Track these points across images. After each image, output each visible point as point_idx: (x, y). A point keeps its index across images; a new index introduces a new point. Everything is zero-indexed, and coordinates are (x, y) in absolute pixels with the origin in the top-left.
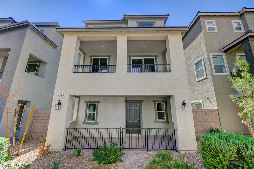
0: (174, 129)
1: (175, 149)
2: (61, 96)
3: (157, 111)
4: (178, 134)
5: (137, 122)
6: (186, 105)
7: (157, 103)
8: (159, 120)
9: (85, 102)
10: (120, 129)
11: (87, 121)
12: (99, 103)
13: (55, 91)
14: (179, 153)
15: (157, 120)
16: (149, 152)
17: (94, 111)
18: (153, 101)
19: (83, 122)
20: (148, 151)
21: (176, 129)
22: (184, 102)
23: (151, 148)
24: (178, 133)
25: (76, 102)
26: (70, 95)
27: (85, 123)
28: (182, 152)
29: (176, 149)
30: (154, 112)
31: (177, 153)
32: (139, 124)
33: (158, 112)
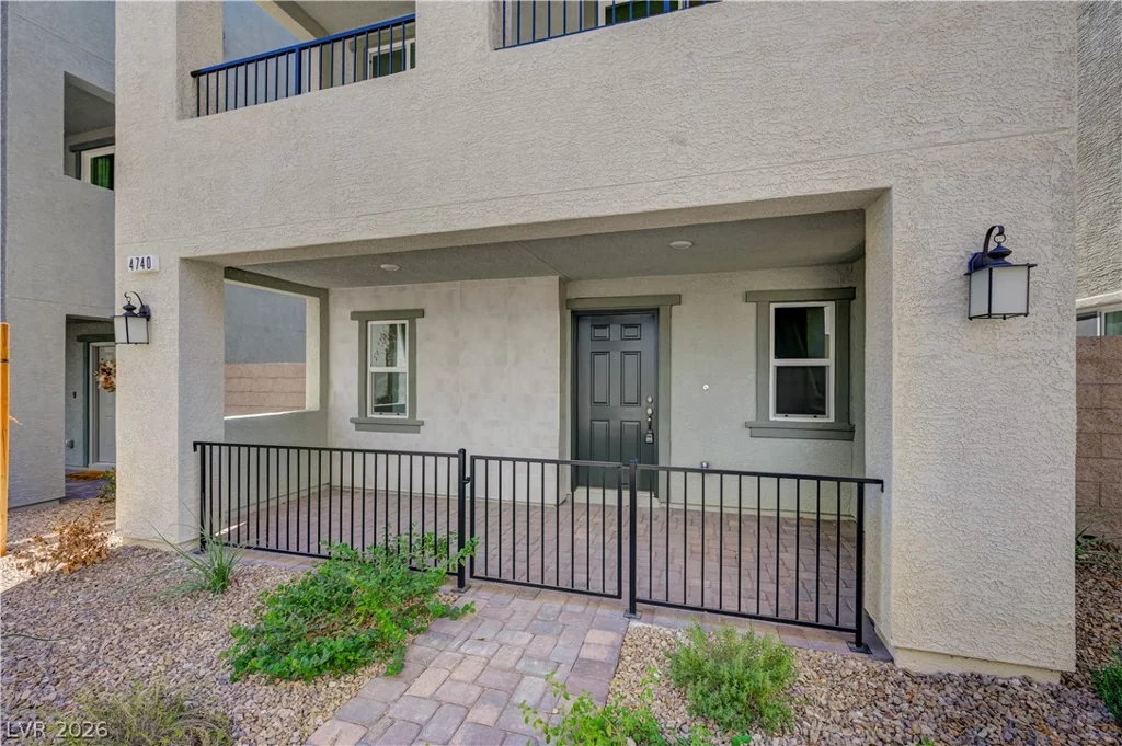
0: (861, 483)
1: (853, 625)
2: (140, 268)
3: (774, 362)
4: (889, 524)
5: (639, 428)
6: (1009, 265)
7: (773, 306)
8: (781, 418)
9: (355, 315)
10: (455, 462)
11: (369, 416)
12: (419, 320)
13: (116, 242)
14: (875, 666)
15: (772, 418)
16: (639, 619)
17: (392, 365)
18: (749, 297)
19: (352, 420)
20: (633, 610)
21: (880, 482)
22: (992, 246)
23: (659, 596)
24: (889, 514)
25: (309, 320)
26: (184, 260)
27: (361, 424)
28: (902, 661)
29: (858, 631)
30: (754, 371)
31: (858, 662)
32: (649, 439)
33: (779, 369)
